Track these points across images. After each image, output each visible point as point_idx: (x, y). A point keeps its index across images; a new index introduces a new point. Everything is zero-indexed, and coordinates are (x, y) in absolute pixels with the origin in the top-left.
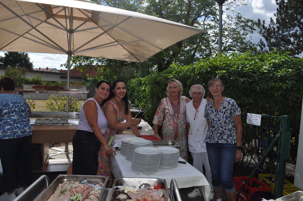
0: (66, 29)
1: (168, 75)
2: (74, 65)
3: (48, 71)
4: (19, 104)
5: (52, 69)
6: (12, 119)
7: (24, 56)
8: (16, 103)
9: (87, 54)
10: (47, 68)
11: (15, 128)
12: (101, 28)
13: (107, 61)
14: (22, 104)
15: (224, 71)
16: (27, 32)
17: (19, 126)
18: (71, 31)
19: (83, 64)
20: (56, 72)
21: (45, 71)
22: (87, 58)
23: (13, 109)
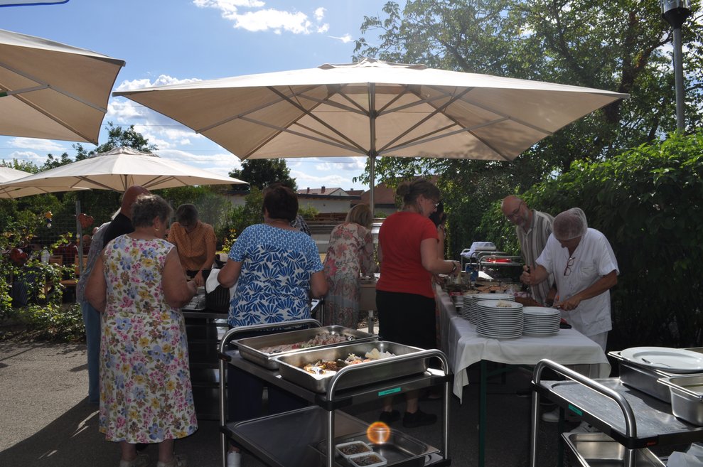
0: (363, 112)
1: (566, 184)
2: (380, 176)
3: (326, 193)
4: (279, 253)
5: (333, 189)
6: (254, 284)
7: (279, 166)
8: (273, 249)
9: (404, 153)
10: (323, 188)
11: (255, 309)
12: (429, 103)
13: (447, 163)
14: (285, 255)
15: (667, 170)
16: (295, 122)
17: (266, 304)
18: (373, 114)
19: (397, 176)
20: (342, 195)
21: (319, 193)
22: (406, 161)
23: (263, 262)
